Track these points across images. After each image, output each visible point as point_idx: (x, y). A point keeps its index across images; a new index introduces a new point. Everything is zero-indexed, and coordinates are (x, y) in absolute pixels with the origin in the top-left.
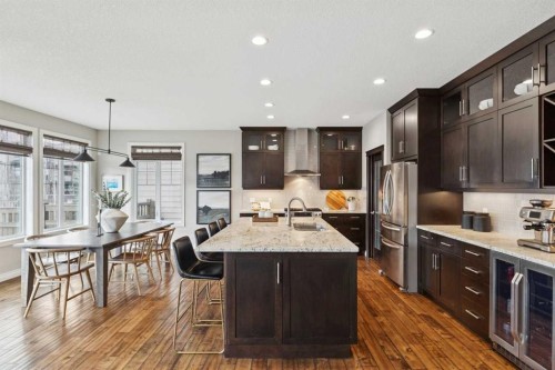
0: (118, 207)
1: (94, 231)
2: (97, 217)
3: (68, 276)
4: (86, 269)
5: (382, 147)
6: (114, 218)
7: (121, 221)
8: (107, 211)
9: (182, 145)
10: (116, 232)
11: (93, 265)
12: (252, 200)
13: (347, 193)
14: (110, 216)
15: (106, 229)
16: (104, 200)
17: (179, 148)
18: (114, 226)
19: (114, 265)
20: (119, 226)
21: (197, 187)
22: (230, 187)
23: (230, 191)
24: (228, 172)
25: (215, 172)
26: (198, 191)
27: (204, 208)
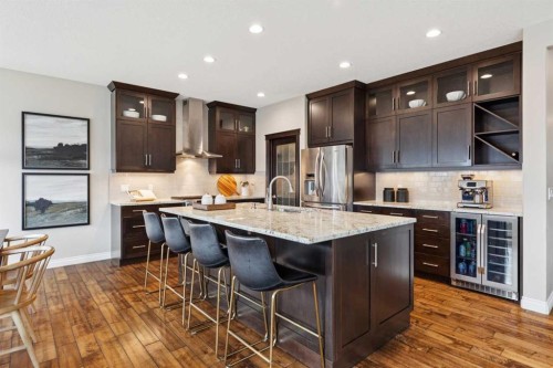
5: (298, 131)
13: (238, 178)
21: (23, 168)
22: (89, 169)
23: (88, 175)
24: (84, 146)
25: (60, 145)
26: (24, 174)
27: (37, 202)
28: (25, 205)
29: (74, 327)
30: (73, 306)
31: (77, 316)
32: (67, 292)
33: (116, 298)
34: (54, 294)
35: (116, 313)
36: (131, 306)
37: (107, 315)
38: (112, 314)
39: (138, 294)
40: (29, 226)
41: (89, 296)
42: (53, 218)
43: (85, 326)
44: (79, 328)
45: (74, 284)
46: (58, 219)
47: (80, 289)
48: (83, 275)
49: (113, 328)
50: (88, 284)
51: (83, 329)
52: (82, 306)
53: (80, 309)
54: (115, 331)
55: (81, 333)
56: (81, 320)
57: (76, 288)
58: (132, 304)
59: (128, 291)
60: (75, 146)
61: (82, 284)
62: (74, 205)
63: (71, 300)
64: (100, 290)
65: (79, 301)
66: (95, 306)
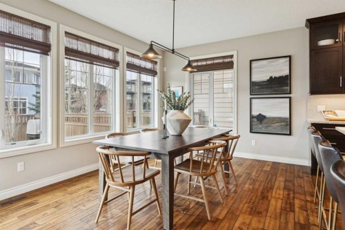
0: (182, 109)
1: (160, 133)
2: (163, 118)
3: (133, 185)
4: (152, 177)
6: (178, 120)
7: (185, 124)
8: (171, 112)
9: (234, 53)
10: (180, 136)
11: (158, 173)
12: (321, 108)
14: (175, 118)
15: (171, 131)
16: (169, 100)
17: (231, 56)
18: (178, 129)
19: (179, 173)
20: (183, 130)
21: (251, 95)
22: (290, 93)
23: (290, 98)
24: (287, 76)
25: (271, 77)
26: (251, 98)
27: (258, 116)
28: (252, 117)
29: (246, 205)
30: (257, 190)
31: (254, 198)
32: (262, 179)
33: (288, 198)
34: (254, 178)
35: (278, 211)
36: (294, 212)
37: (271, 208)
38: (275, 209)
39: (309, 204)
40: (253, 131)
41: (272, 188)
42: (266, 127)
43: (252, 208)
44: (248, 207)
45: (270, 176)
46: (270, 128)
47: (271, 180)
48: (279, 172)
49: (268, 221)
50: (278, 179)
51: (249, 210)
52: (262, 193)
53: (259, 194)
54: (267, 224)
55: (246, 211)
56: (254, 203)
57: (269, 179)
58: (297, 210)
59: (302, 197)
60: (281, 78)
61: (274, 178)
62: (280, 120)
63: (260, 185)
64: (282, 187)
65: (263, 189)
66: (269, 198)
